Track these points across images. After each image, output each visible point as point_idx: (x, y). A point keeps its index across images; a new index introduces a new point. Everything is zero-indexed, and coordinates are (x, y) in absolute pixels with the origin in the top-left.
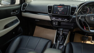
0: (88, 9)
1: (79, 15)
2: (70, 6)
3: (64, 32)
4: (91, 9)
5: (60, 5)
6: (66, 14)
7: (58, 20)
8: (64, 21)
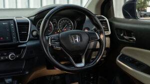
4: (55, 23)
8: (6, 58)
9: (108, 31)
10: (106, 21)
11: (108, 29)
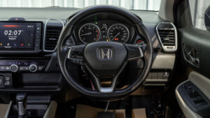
0: (96, 29)
1: (65, 48)
2: (42, 22)
3: (29, 107)
4: (104, 29)
5: (12, 21)
6: (33, 49)
7: (7, 68)
8: (27, 68)
9: (174, 45)
10: (173, 31)
11: (174, 42)
